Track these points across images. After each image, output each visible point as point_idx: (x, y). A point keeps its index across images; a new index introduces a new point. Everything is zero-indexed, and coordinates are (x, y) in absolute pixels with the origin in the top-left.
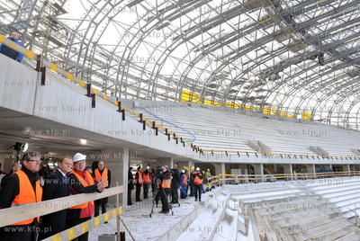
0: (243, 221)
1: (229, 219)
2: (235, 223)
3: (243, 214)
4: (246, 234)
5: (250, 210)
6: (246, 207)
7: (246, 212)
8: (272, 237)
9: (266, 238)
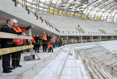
0: (76, 55)
1: (71, 55)
2: (73, 55)
3: (76, 53)
5: (78, 52)
6: (76, 51)
7: (77, 53)
8: (87, 60)
9: (85, 60)
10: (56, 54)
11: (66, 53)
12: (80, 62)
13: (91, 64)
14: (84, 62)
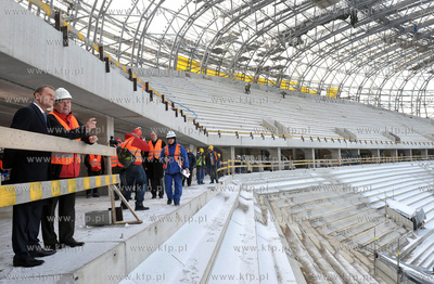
0: (260, 211)
1: (245, 209)
2: (251, 212)
3: (259, 204)
4: (265, 224)
5: (266, 200)
6: (261, 198)
7: (262, 202)
8: (295, 228)
9: (288, 228)
10: (194, 207)
11: (227, 202)
12: (271, 232)
13: (308, 240)
14: (286, 232)
